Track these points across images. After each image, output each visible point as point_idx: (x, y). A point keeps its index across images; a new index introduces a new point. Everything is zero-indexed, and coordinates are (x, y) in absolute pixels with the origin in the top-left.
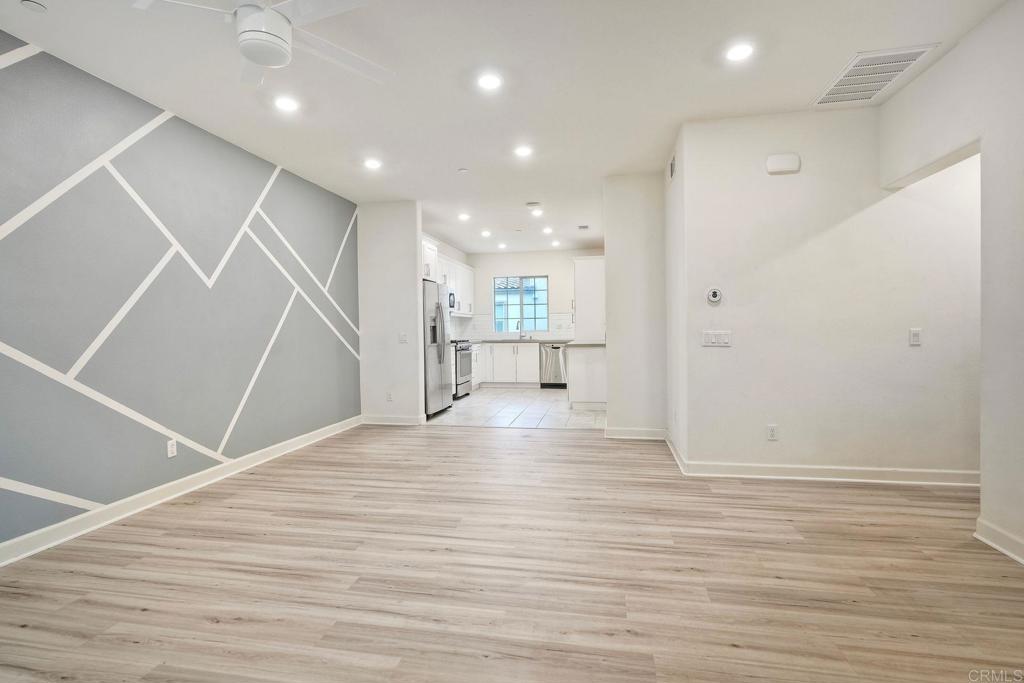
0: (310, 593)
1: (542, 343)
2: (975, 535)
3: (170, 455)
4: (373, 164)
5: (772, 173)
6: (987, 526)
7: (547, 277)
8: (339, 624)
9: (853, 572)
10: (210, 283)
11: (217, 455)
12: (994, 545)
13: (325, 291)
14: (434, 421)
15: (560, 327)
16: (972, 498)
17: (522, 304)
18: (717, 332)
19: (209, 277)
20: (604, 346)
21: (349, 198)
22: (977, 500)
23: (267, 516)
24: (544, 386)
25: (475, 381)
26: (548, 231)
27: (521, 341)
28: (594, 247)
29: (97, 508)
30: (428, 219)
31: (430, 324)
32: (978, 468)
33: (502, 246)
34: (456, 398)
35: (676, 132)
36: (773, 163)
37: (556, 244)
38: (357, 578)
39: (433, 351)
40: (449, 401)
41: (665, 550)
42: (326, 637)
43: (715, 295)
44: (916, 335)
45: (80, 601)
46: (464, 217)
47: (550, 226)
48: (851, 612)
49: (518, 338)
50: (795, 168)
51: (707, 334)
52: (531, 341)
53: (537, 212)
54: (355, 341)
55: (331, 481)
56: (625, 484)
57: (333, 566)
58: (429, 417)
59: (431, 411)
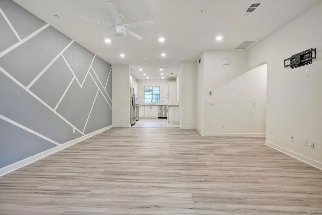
0: (129, 159)
1: (159, 106)
2: (265, 144)
3: (74, 132)
4: (122, 56)
5: (224, 64)
6: (267, 143)
7: (160, 87)
8: (139, 163)
9: (242, 151)
10: (81, 86)
11: (82, 133)
12: (268, 146)
13: (105, 89)
14: (133, 126)
15: (163, 101)
16: (264, 139)
17: (152, 95)
18: (211, 102)
19: (81, 85)
20: (178, 106)
21: (110, 64)
22: (265, 139)
23: (105, 146)
24: (159, 118)
25: (140, 116)
26: (162, 74)
27: (152, 105)
28: (174, 79)
29: (60, 145)
30: (132, 70)
31: (132, 99)
32: (265, 133)
33: (148, 78)
34: (137, 121)
35: (202, 53)
36: (224, 62)
37: (163, 78)
38: (137, 156)
39: (132, 107)
40: (136, 122)
41: (203, 149)
42: (138, 165)
43: (211, 93)
44: (254, 103)
45: (72, 163)
46: (141, 70)
47: (163, 73)
48: (242, 156)
49: (151, 104)
50: (229, 63)
51: (209, 102)
52: (155, 105)
53: (161, 69)
54: (111, 104)
55: (115, 139)
56: (190, 138)
57: (130, 154)
58: (132, 125)
59: (132, 124)
